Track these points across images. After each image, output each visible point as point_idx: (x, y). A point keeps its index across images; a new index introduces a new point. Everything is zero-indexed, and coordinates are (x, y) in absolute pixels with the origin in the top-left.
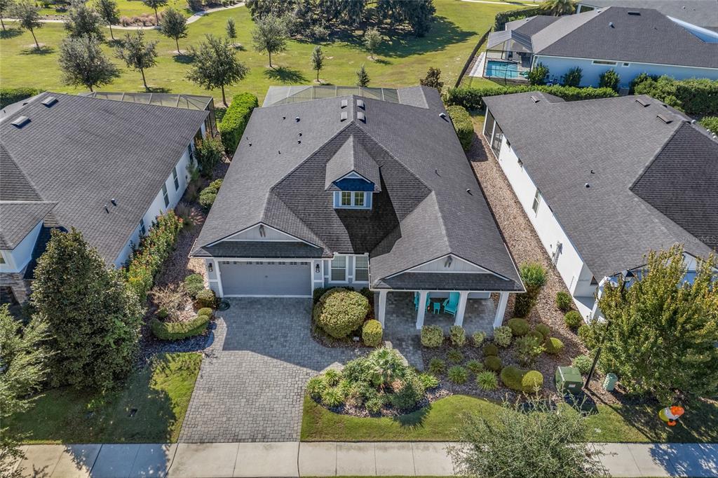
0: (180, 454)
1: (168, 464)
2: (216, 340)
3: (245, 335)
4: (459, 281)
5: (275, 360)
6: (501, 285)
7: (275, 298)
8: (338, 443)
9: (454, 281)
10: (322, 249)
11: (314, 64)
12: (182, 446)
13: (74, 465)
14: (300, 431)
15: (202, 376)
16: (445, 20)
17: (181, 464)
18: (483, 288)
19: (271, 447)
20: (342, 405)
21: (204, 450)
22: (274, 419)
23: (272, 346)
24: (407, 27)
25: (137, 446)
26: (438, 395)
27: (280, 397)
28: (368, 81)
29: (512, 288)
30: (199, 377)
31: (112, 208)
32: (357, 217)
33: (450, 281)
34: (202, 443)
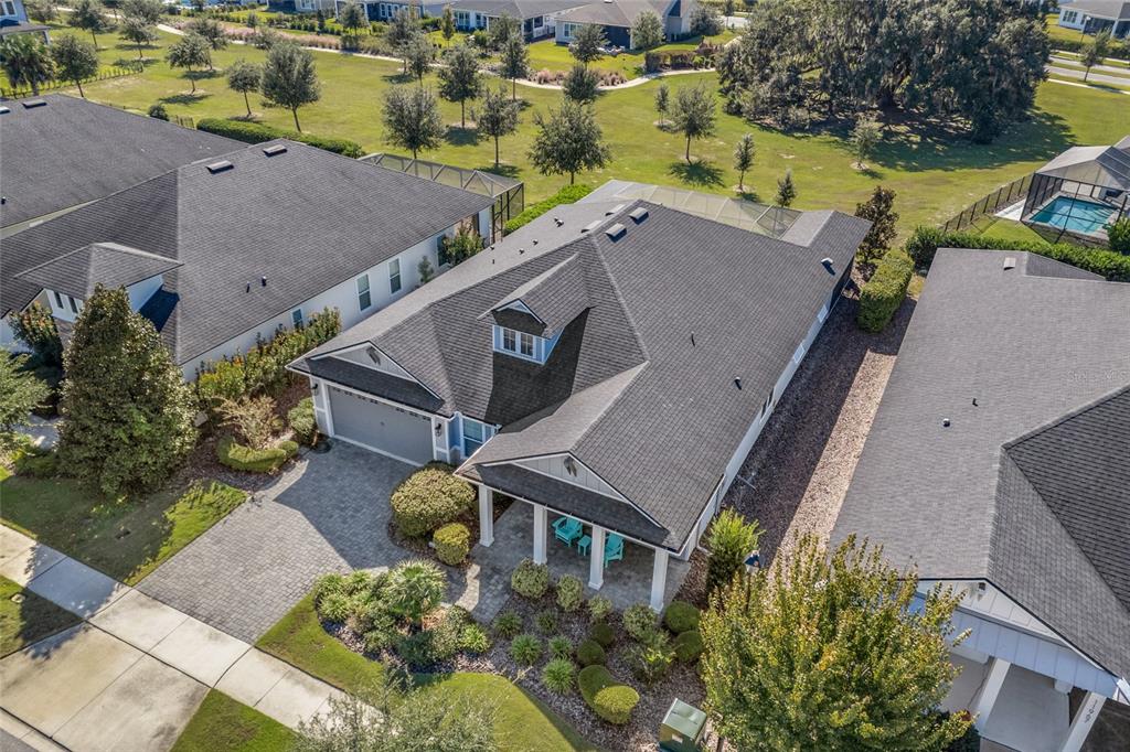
0: (124, 601)
1: (104, 606)
2: (278, 485)
3: (314, 491)
4: (583, 503)
5: (318, 535)
6: (645, 531)
7: (390, 459)
8: (293, 669)
9: (576, 501)
10: (442, 402)
11: (739, 161)
12: (134, 592)
13: (26, 565)
14: (265, 632)
15: (225, 522)
16: (1057, 122)
17: (115, 612)
18: (614, 526)
19: (217, 638)
20: (341, 622)
21: (150, 608)
22: (252, 605)
23: (331, 517)
24: (963, 124)
25: (94, 573)
26: (475, 664)
27: (282, 583)
28: (793, 196)
29: (658, 542)
30: (222, 521)
31: (257, 288)
32: (517, 370)
33: (570, 499)
34: (155, 599)
